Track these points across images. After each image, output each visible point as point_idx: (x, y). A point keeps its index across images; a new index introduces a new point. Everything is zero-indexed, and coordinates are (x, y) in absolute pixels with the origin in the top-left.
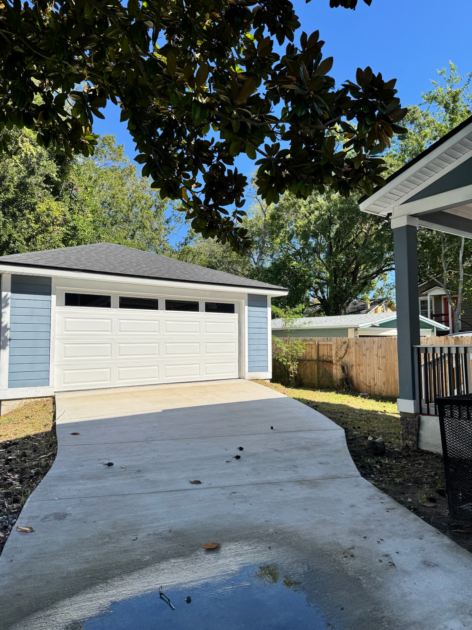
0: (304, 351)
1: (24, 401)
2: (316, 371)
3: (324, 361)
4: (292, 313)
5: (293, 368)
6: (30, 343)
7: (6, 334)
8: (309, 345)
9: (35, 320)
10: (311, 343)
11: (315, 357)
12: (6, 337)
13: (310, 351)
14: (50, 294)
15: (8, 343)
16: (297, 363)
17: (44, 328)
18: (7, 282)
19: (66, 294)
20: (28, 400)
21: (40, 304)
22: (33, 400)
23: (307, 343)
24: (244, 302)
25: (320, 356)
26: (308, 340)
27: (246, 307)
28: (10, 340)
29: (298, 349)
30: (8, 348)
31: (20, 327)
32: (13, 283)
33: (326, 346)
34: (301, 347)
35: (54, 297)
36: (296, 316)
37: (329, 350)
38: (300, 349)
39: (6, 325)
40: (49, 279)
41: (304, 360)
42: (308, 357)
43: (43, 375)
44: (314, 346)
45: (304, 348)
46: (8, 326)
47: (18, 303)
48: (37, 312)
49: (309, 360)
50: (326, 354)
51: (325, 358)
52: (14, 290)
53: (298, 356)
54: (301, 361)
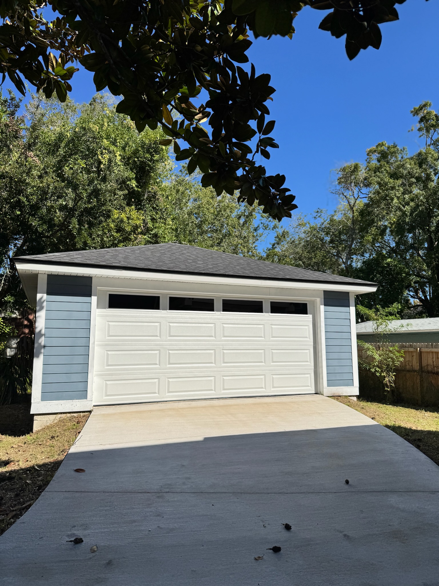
0: (402, 359)
1: (60, 415)
2: (419, 385)
3: (428, 372)
4: (384, 314)
5: (389, 379)
6: (67, 351)
7: (40, 341)
8: (409, 352)
9: (73, 324)
10: (411, 349)
11: (416, 367)
12: (40, 344)
13: (411, 360)
14: (90, 295)
15: (43, 351)
16: (394, 373)
17: (82, 333)
18: (42, 283)
19: (110, 295)
20: (63, 416)
21: (78, 307)
22: (68, 415)
23: (407, 349)
24: (319, 300)
25: (423, 365)
26: (407, 346)
27: (322, 307)
28: (44, 347)
29: (394, 357)
30: (42, 357)
31: (56, 333)
32: (48, 283)
33: (431, 354)
34: (398, 354)
35: (94, 299)
36: (390, 317)
37: (434, 359)
38: (396, 357)
39: (40, 331)
40: (89, 279)
41: (403, 371)
42: (408, 367)
43: (81, 386)
44: (415, 354)
45: (402, 357)
46: (43, 332)
47: (54, 306)
48: (75, 315)
49: (409, 371)
50: (432, 363)
51: (430, 369)
52: (50, 292)
53: (395, 366)
54: (399, 371)
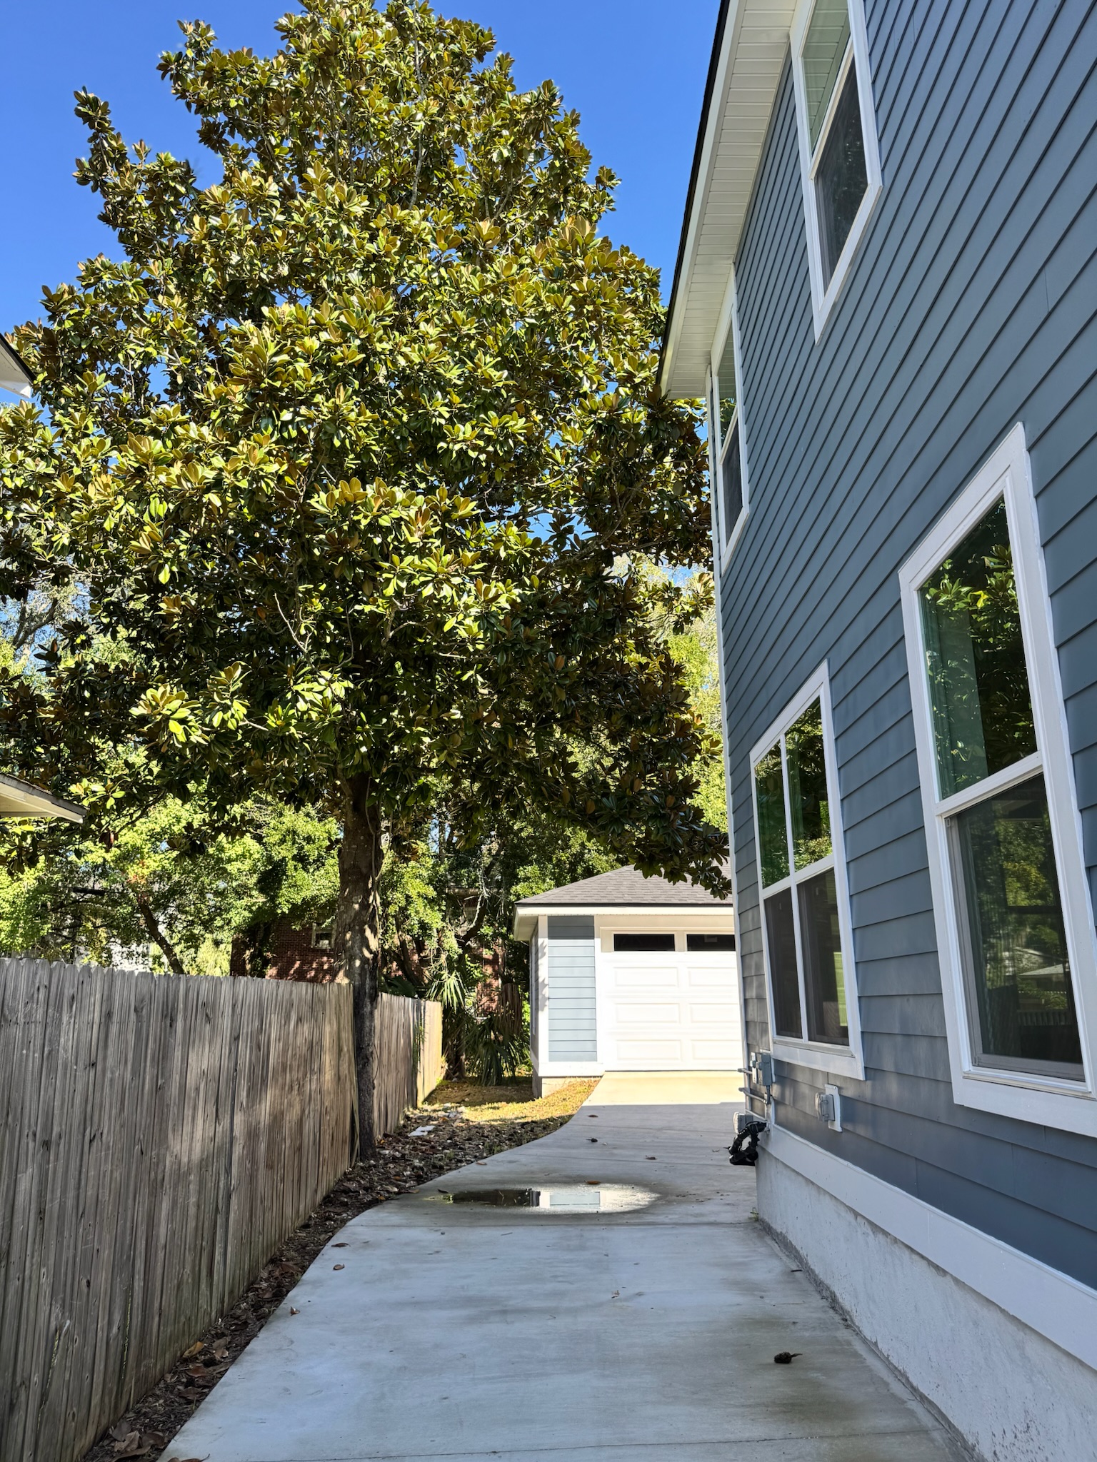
1: (568, 1080)
6: (572, 1003)
7: (544, 992)
9: (577, 972)
12: (545, 995)
14: (592, 937)
15: (547, 1003)
18: (543, 927)
19: (615, 936)
20: (573, 1079)
21: (580, 952)
22: (578, 1079)
28: (549, 998)
30: (546, 1009)
31: (560, 982)
32: (550, 926)
35: (597, 941)
39: (544, 980)
40: (592, 917)
43: (589, 1046)
46: (546, 982)
47: (556, 952)
48: (580, 962)
52: (552, 936)
